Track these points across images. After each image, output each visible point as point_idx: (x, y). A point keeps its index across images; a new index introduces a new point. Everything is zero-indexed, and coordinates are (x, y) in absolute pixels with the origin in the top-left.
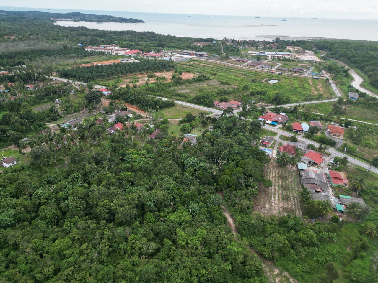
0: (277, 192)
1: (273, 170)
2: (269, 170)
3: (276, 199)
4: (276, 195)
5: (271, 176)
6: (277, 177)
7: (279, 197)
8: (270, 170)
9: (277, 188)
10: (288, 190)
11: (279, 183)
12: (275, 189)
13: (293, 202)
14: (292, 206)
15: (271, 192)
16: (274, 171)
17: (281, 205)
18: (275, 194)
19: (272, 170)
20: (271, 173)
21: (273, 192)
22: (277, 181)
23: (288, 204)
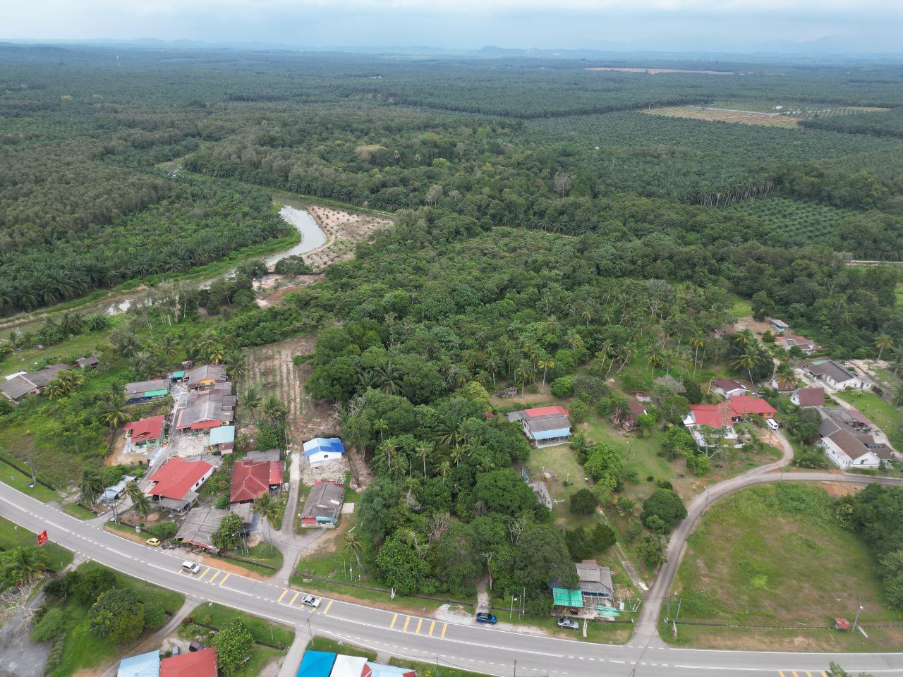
0: (285, 376)
1: (295, 413)
2: (304, 412)
3: (285, 367)
4: (285, 371)
5: (298, 400)
7: (281, 371)
8: (301, 413)
9: (285, 382)
10: (265, 386)
11: (282, 392)
12: (288, 380)
13: (257, 370)
14: (259, 365)
15: (294, 374)
16: (293, 412)
17: (277, 362)
18: (288, 373)
19: (298, 413)
20: (298, 406)
21: (292, 376)
22: (285, 395)
23: (265, 366)
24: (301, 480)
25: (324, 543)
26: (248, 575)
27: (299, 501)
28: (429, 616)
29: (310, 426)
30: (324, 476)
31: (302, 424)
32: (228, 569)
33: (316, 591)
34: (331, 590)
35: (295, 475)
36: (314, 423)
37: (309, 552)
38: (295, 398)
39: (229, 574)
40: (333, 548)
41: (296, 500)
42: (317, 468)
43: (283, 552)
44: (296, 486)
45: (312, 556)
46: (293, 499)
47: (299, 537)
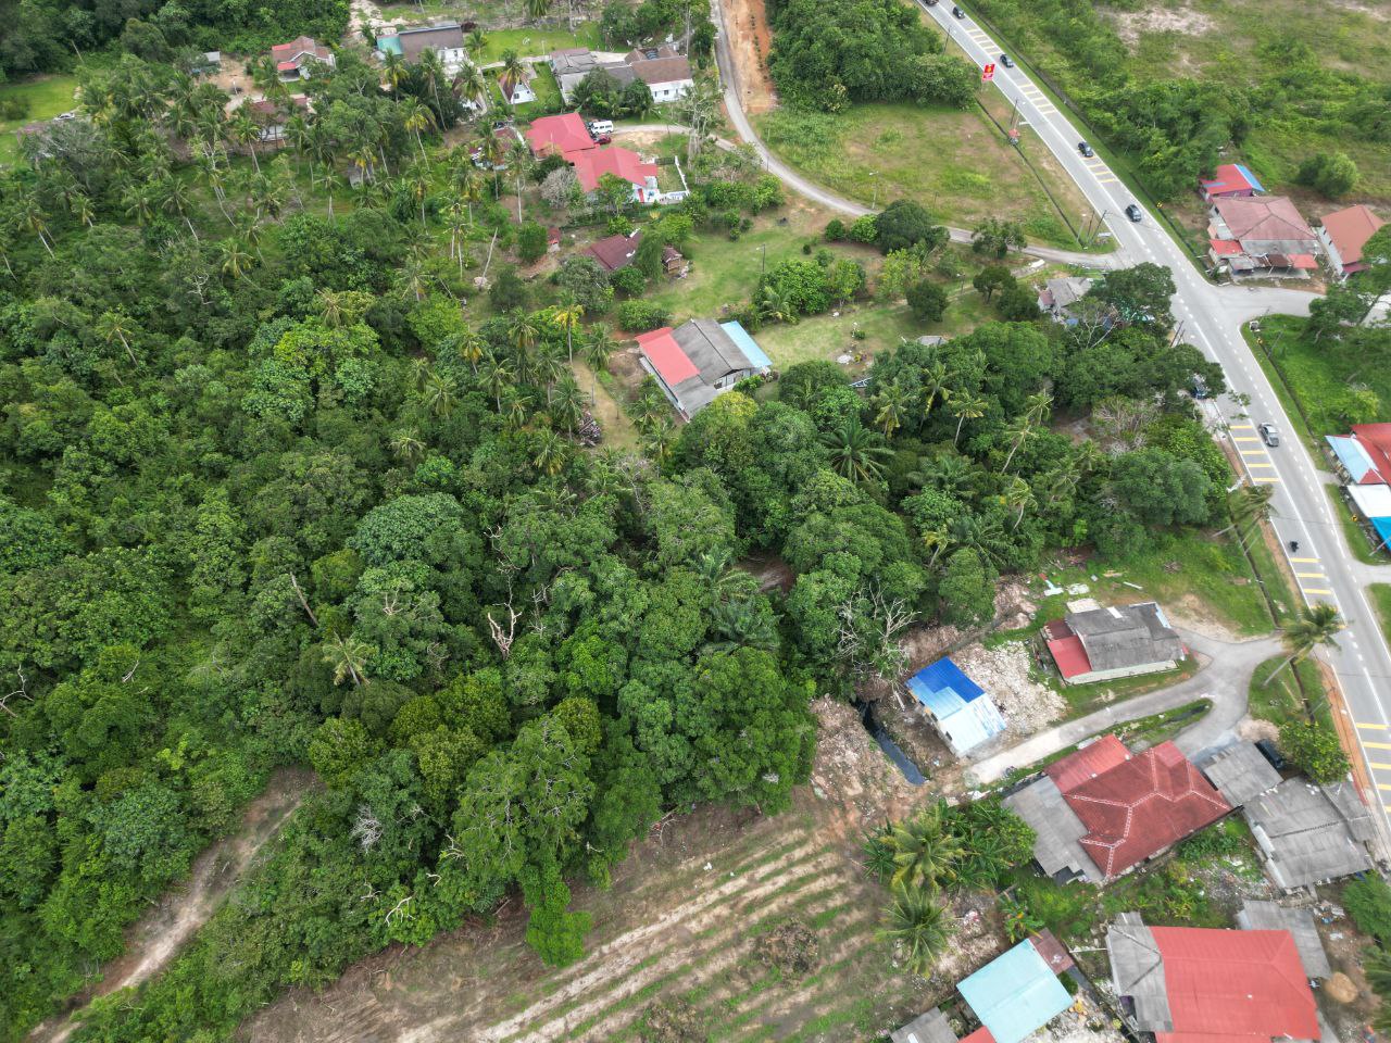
1: (804, 860)
4: (554, 1027)
6: (755, 918)
8: (801, 843)
9: (631, 987)
11: (700, 959)
15: (569, 979)
16: (799, 871)
18: (562, 1010)
19: (798, 853)
21: (576, 988)
24: (1053, 724)
25: (1186, 616)
26: (1337, 696)
27: (1115, 701)
28: (1228, 446)
29: (856, 789)
30: (1018, 683)
31: (853, 816)
32: (1349, 733)
33: (1291, 586)
34: (1273, 568)
35: (1049, 743)
36: (838, 784)
37: (1223, 631)
38: (723, 900)
39: (1357, 726)
40: (1190, 600)
41: (1119, 707)
42: (1001, 708)
43: (1252, 670)
44: (1079, 726)
45: (1227, 623)
46: (1116, 715)
47: (1202, 660)
